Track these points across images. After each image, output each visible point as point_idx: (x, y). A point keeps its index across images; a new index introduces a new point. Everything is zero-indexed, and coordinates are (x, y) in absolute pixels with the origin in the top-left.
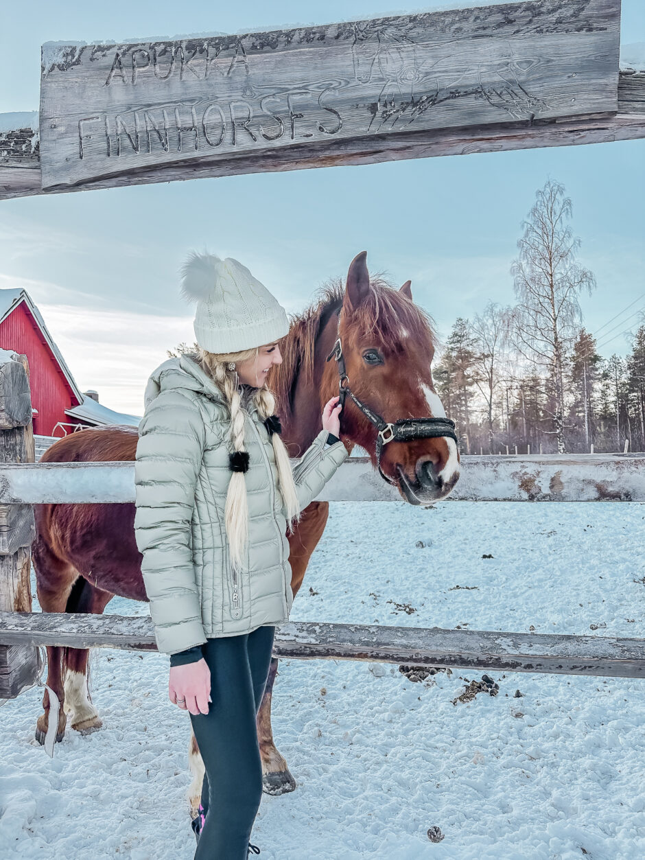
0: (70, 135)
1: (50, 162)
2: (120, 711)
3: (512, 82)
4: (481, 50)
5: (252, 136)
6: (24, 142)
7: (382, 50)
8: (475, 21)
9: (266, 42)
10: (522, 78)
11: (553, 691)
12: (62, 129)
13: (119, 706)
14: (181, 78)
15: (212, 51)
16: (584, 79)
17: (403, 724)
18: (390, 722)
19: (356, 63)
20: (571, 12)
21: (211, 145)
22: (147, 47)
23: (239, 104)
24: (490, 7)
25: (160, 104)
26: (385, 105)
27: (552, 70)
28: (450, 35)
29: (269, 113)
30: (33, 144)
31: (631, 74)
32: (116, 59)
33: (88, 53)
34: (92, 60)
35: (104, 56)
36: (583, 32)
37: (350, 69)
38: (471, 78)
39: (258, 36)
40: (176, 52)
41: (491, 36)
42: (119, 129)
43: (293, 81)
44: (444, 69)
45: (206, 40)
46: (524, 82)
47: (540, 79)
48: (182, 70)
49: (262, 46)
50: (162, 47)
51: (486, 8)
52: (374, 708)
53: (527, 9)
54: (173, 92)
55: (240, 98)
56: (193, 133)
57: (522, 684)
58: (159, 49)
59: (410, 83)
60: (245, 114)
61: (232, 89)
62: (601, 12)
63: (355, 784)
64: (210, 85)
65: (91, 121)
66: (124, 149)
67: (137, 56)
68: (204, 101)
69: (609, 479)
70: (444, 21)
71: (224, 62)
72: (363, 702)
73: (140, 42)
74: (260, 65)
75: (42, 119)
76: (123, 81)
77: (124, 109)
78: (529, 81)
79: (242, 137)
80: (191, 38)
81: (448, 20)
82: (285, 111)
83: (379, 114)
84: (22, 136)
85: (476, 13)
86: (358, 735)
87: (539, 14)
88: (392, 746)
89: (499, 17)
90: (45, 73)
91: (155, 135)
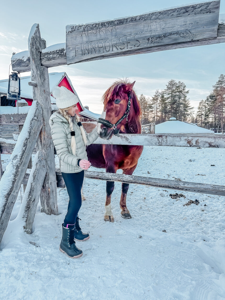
0: (73, 50)
1: (69, 57)
2: (90, 197)
3: (187, 30)
4: (178, 21)
5: (117, 48)
6: (63, 52)
7: (151, 23)
8: (177, 12)
9: (121, 22)
10: (190, 28)
11: (218, 206)
12: (71, 49)
13: (90, 196)
14: (100, 33)
15: (107, 25)
16: (207, 28)
17: (166, 209)
18: (162, 208)
19: (144, 27)
20: (205, 7)
21: (107, 51)
22: (91, 25)
23: (114, 40)
24: (181, 7)
25: (94, 41)
26: (152, 38)
27: (199, 26)
28: (170, 17)
29: (122, 42)
30: (65, 53)
31: (223, 25)
32: (84, 29)
33: (77, 28)
34: (78, 29)
35: (81, 28)
36: (208, 13)
37: (143, 28)
38: (175, 29)
39: (119, 20)
40: (98, 26)
41: (182, 16)
42: (85, 48)
43: (128, 33)
44: (168, 27)
45: (106, 22)
46: (190, 29)
47: (195, 28)
48: (100, 31)
49: (120, 23)
50: (95, 25)
51: (180, 8)
52: (159, 204)
53: (192, 7)
54: (98, 37)
55: (114, 38)
56: (102, 48)
57: (208, 203)
58: (94, 25)
59: (158, 31)
60: (115, 43)
61: (112, 36)
62: (214, 7)
63: (147, 220)
64: (107, 35)
65: (78, 46)
66: (86, 53)
67: (89, 28)
68: (105, 39)
69: (212, 142)
70: (168, 13)
71: (110, 28)
72: (156, 202)
73: (89, 24)
74: (119, 29)
75: (67, 46)
76: (86, 35)
77: (86, 43)
78: (192, 29)
79: (115, 49)
80: (102, 22)
81: (170, 12)
82: (125, 41)
83: (150, 41)
84: (62, 51)
85: (177, 10)
86: (152, 209)
87: (196, 9)
88: (161, 213)
89: (184, 10)
90: (67, 33)
91: (93, 50)
